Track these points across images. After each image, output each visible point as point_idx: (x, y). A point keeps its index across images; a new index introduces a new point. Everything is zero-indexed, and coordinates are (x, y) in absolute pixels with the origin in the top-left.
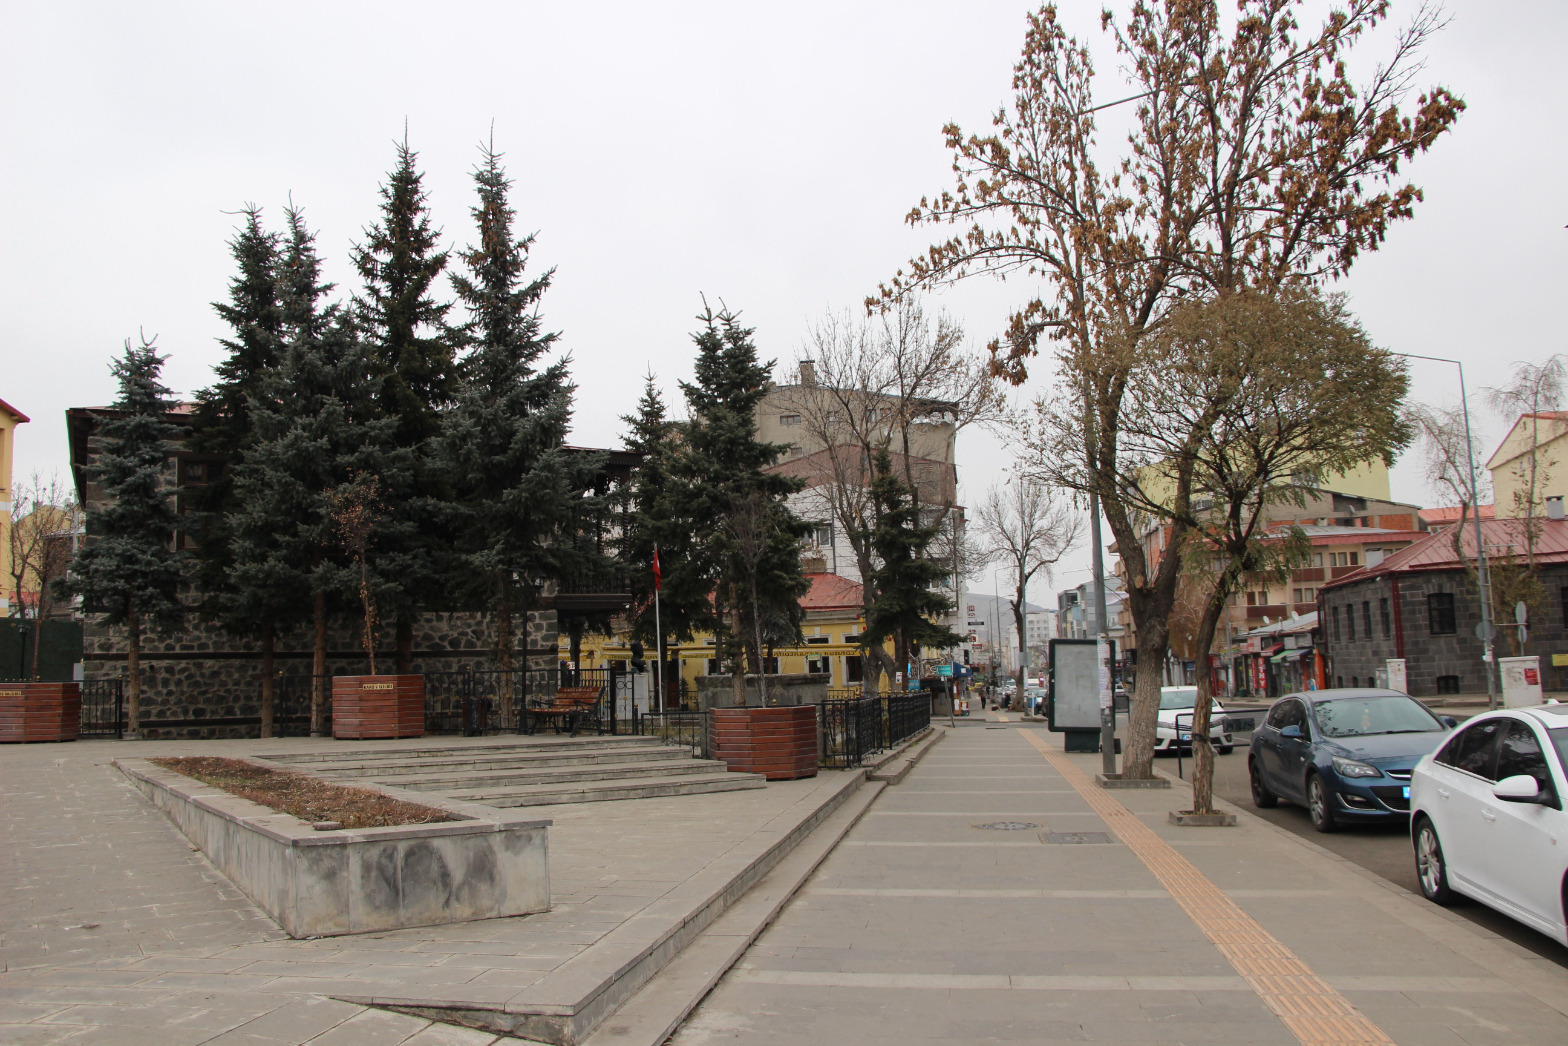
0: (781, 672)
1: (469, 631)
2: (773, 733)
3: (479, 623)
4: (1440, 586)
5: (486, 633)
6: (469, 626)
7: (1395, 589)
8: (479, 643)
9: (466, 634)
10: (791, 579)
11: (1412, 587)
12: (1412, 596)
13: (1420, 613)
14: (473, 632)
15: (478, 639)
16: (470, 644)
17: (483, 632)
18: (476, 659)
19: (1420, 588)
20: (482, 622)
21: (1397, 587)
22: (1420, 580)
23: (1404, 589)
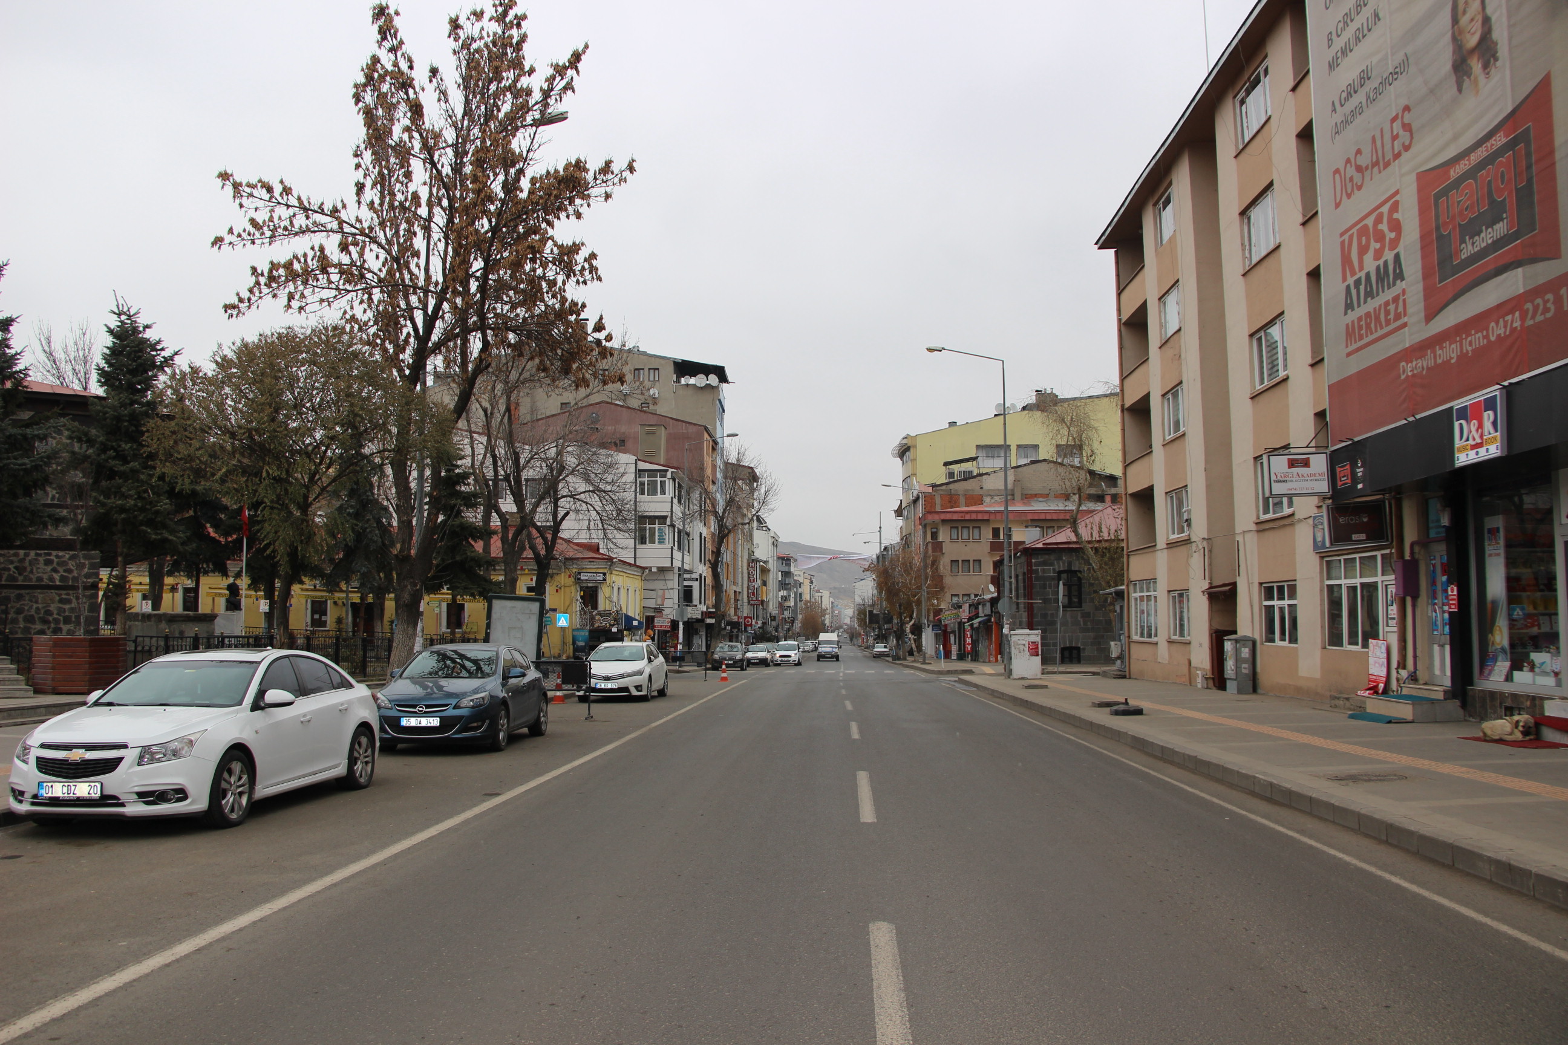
0: (200, 611)
1: (11, 566)
2: (71, 657)
3: (22, 561)
4: (1070, 564)
5: (29, 569)
6: (12, 562)
7: (1029, 564)
8: (21, 578)
9: (9, 569)
10: (156, 534)
11: (1044, 563)
12: (1044, 571)
13: (1050, 587)
14: (16, 568)
15: (20, 574)
16: (12, 578)
17: (25, 568)
18: (18, 592)
19: (1052, 564)
20: (24, 559)
21: (1031, 562)
22: (1052, 557)
23: (1037, 565)
